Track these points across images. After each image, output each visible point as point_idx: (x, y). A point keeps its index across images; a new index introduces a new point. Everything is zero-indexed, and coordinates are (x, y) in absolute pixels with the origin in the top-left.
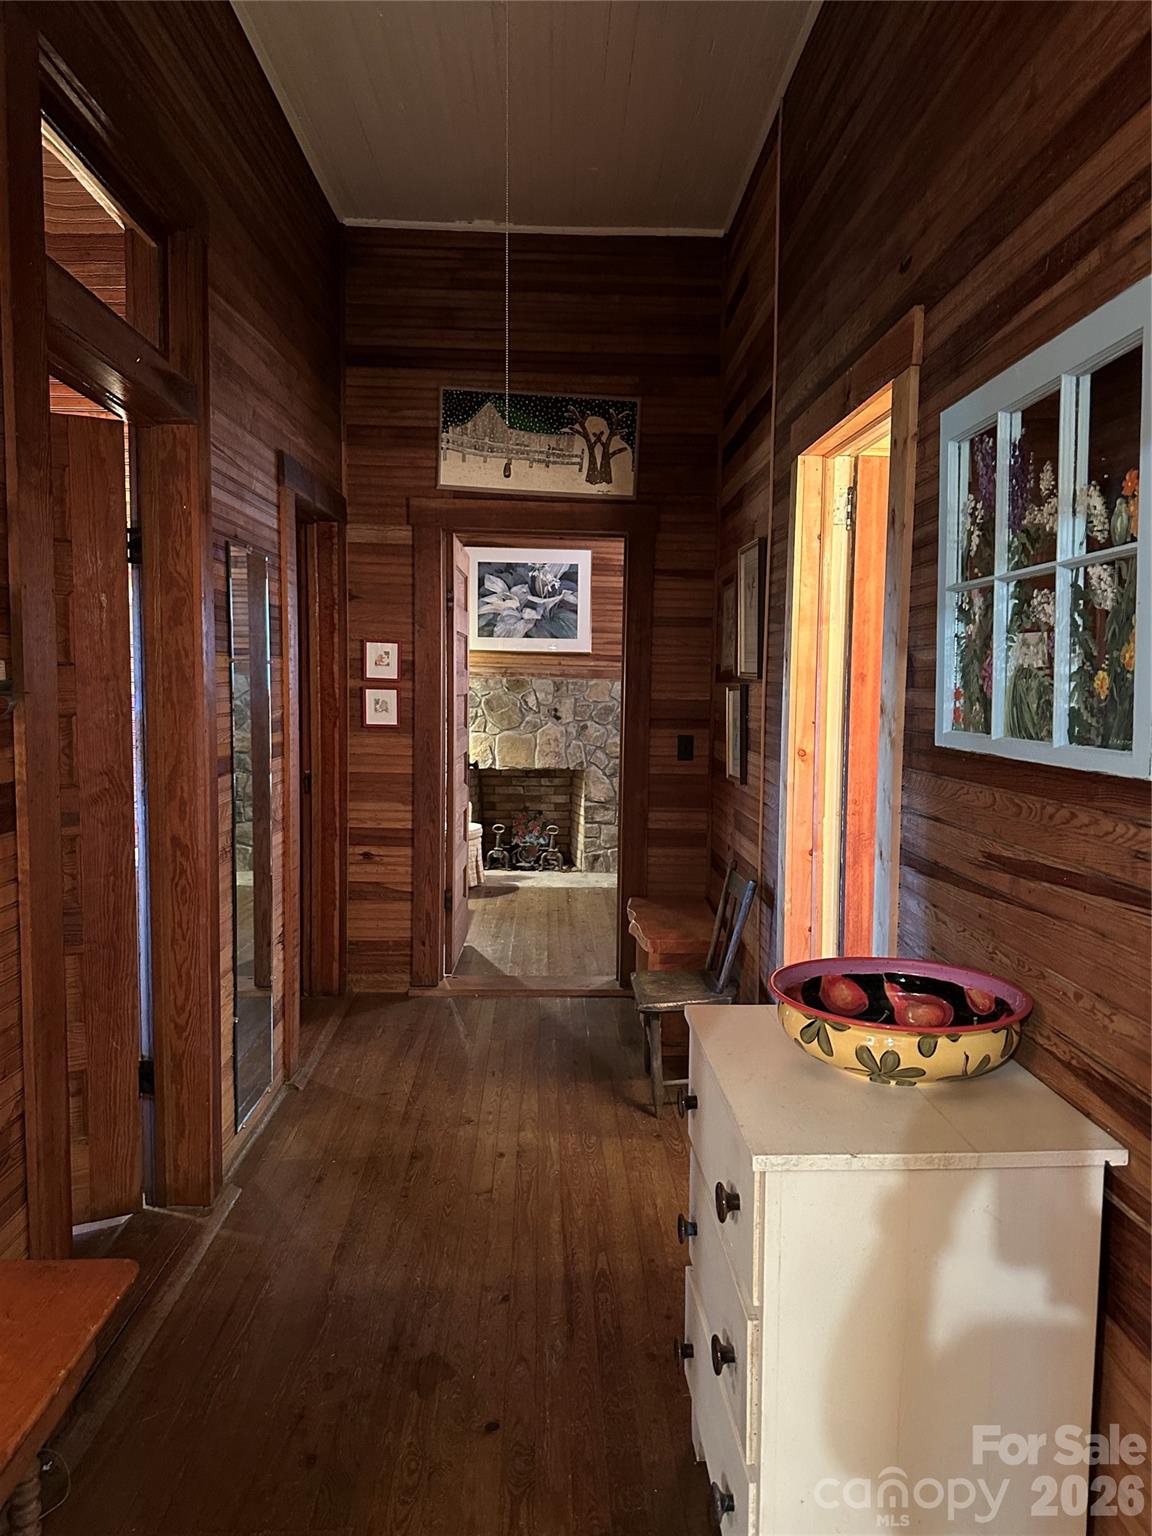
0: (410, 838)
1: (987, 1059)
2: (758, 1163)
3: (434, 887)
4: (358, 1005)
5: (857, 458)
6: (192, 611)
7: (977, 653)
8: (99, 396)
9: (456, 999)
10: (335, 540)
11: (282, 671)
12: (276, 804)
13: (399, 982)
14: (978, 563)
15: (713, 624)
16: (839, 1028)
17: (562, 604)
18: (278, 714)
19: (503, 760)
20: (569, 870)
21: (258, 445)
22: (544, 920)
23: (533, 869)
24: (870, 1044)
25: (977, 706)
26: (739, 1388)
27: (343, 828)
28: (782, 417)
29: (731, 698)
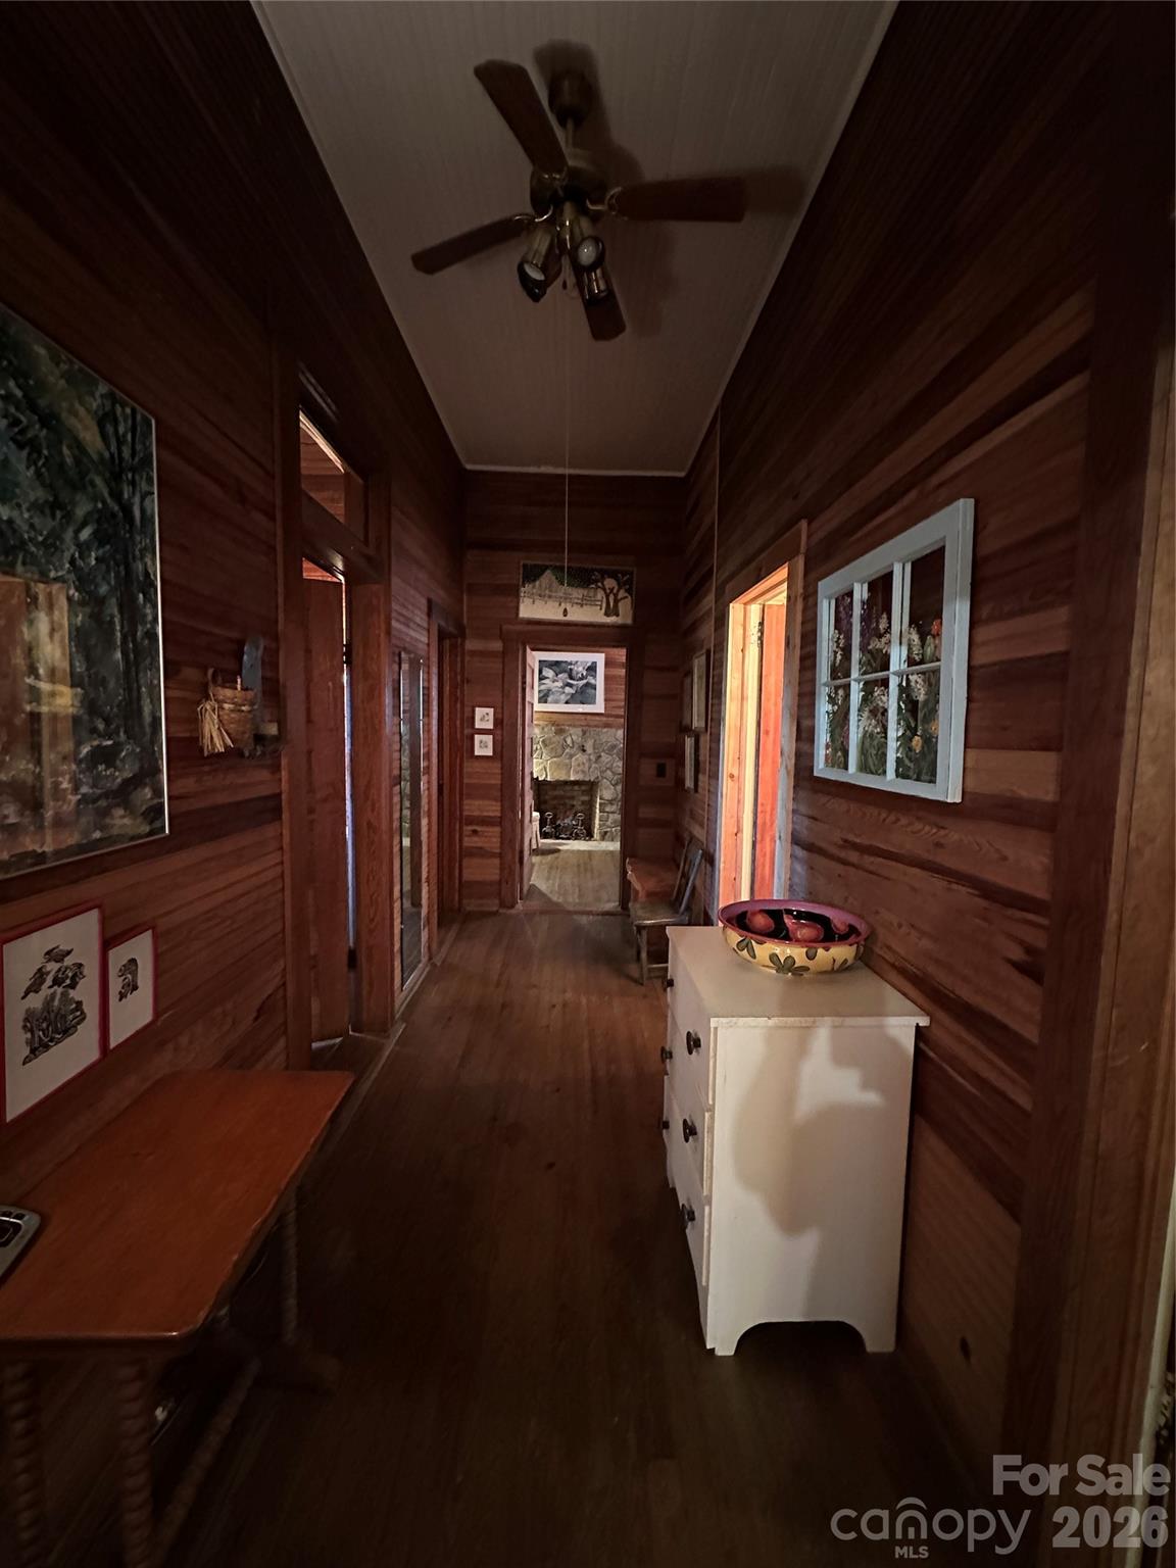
0: (499, 822)
1: (846, 961)
2: (714, 1022)
3: (514, 850)
4: (469, 917)
5: (764, 606)
6: (380, 694)
7: (840, 721)
8: (329, 568)
9: (526, 914)
10: (459, 649)
11: (428, 726)
12: (424, 801)
13: (492, 905)
14: (840, 671)
15: (678, 699)
16: (760, 943)
17: (588, 685)
18: (426, 750)
19: (552, 774)
20: (590, 840)
21: (418, 596)
22: (575, 869)
23: (568, 839)
24: (777, 952)
25: (839, 754)
26: (699, 1151)
27: (461, 814)
28: (720, 581)
29: (689, 742)
